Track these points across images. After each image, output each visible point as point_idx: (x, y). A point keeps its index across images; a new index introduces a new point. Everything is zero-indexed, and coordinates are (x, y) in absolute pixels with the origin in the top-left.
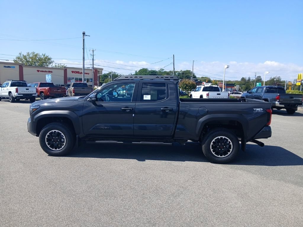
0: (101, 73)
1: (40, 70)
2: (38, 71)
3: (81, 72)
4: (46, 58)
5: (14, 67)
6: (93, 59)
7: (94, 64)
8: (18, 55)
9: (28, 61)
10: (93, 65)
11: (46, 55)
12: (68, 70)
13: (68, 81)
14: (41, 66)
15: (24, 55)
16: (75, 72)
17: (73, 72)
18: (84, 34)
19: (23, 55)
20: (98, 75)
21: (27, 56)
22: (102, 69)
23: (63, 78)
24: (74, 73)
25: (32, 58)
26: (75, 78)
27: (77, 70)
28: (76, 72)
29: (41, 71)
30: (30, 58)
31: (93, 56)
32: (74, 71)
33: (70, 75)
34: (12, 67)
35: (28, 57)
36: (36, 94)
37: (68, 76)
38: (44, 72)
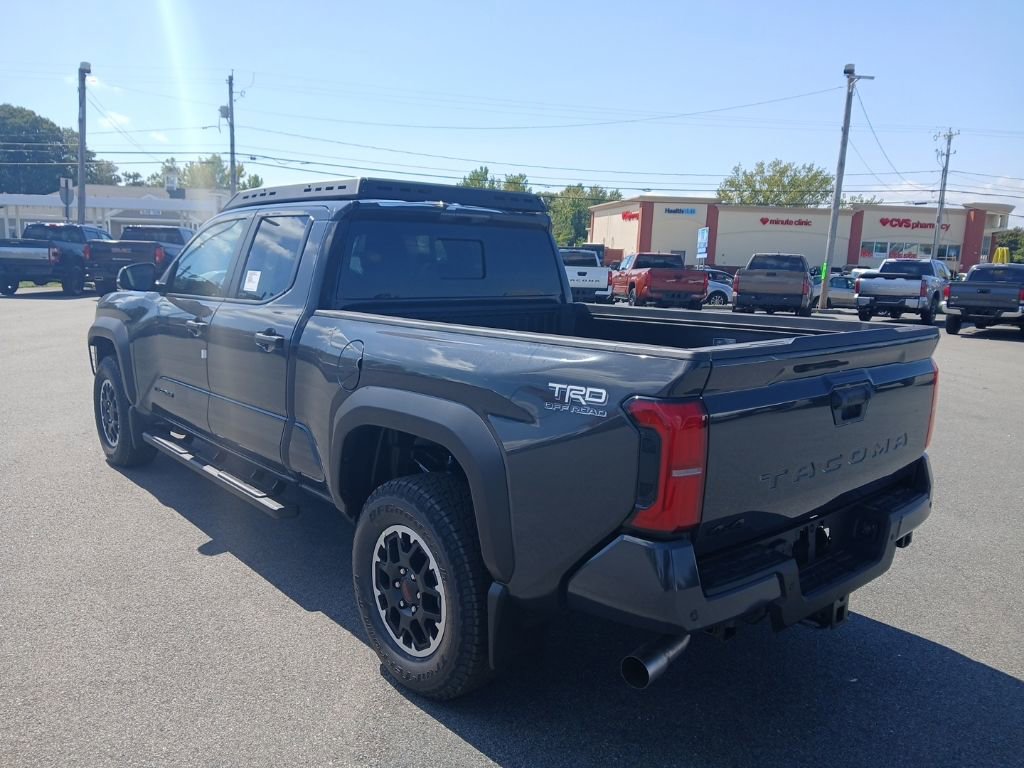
0: (1004, 223)
1: (772, 216)
2: (764, 221)
3: (916, 221)
4: (815, 176)
5: (693, 212)
6: (945, 171)
7: (947, 188)
8: (729, 173)
9: (756, 193)
10: (943, 191)
11: (815, 169)
12: (867, 216)
13: (864, 254)
14: (796, 205)
15: (748, 172)
16: (894, 223)
17: (884, 222)
18: (849, 72)
19: (744, 173)
20: (987, 232)
21: (757, 173)
22: (1008, 209)
23: (847, 242)
24: (888, 225)
25: (770, 181)
26: (892, 245)
27: (902, 216)
28: (898, 220)
29: (772, 222)
30: (764, 181)
31: (948, 156)
32: (890, 218)
33: (871, 232)
34: (687, 211)
35: (758, 178)
36: (606, 290)
37: (865, 237)
38: (782, 223)
